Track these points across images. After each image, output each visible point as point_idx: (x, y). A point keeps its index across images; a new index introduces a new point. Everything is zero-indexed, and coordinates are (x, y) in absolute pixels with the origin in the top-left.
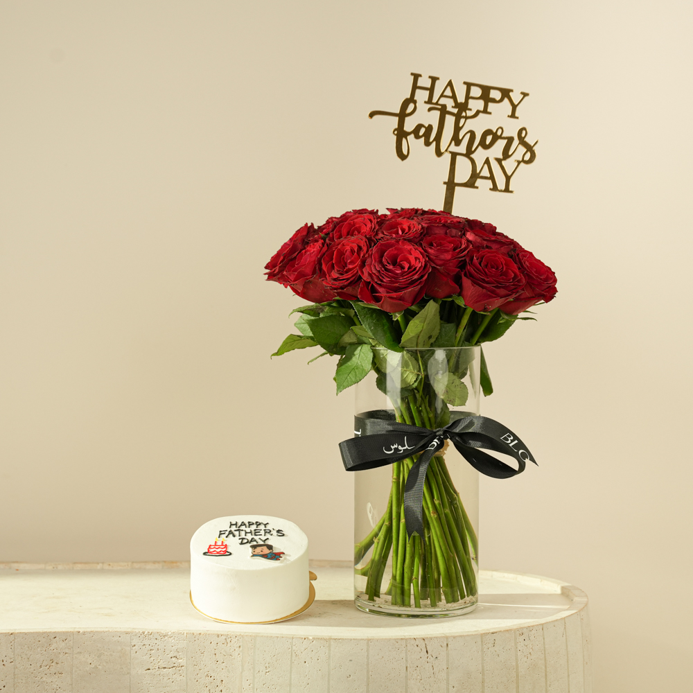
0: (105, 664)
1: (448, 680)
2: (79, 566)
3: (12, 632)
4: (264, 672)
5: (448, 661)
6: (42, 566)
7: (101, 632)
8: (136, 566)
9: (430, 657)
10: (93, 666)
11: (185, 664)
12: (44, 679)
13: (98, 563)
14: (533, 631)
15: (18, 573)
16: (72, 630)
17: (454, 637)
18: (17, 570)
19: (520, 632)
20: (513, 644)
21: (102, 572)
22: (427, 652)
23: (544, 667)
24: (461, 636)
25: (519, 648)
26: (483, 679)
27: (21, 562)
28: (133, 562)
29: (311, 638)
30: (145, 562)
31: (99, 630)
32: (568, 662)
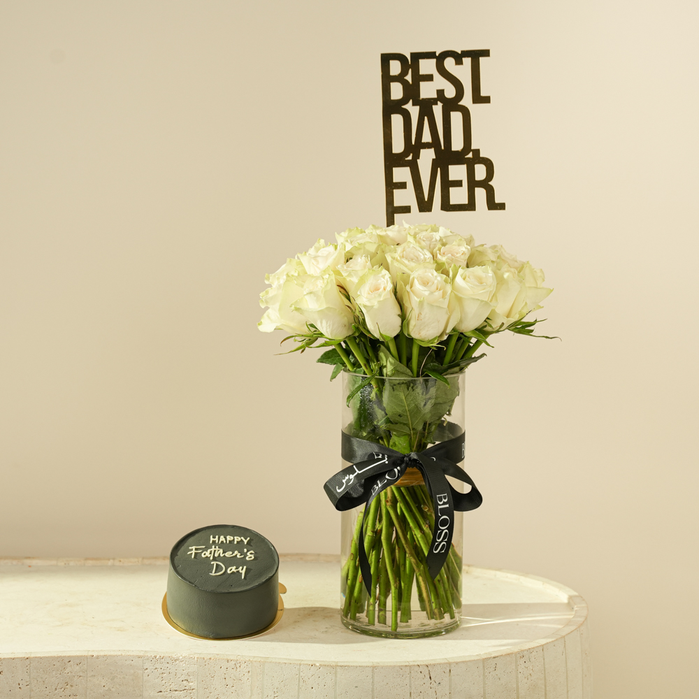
0: (118, 686)
2: (90, 563)
3: (27, 656)
4: (272, 697)
5: (450, 686)
6: (54, 562)
7: (114, 656)
8: (147, 562)
9: (433, 682)
10: (106, 688)
11: (195, 687)
13: (109, 560)
14: (533, 653)
15: (30, 571)
16: (86, 654)
17: (457, 663)
18: (30, 566)
19: (521, 655)
20: (514, 667)
21: (113, 569)
22: (430, 678)
23: (543, 687)
24: (463, 662)
25: (520, 670)
27: (33, 558)
28: (143, 558)
29: (318, 664)
30: (155, 558)
31: (112, 653)
32: (567, 678)
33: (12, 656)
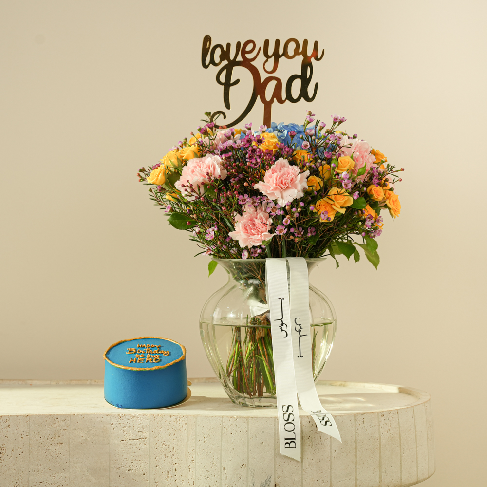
0: (92, 437)
1: (331, 446)
2: (74, 382)
3: (27, 415)
4: (203, 441)
6: (48, 382)
7: (89, 415)
10: (84, 438)
11: (147, 437)
12: (50, 447)
13: (87, 380)
14: (391, 414)
15: (31, 386)
16: (69, 414)
18: (31, 384)
19: (382, 414)
20: (377, 423)
21: (90, 385)
23: (399, 440)
24: (340, 416)
25: (381, 425)
26: (356, 446)
27: (33, 380)
29: (235, 417)
31: (88, 413)
32: (416, 437)
33: (17, 415)
